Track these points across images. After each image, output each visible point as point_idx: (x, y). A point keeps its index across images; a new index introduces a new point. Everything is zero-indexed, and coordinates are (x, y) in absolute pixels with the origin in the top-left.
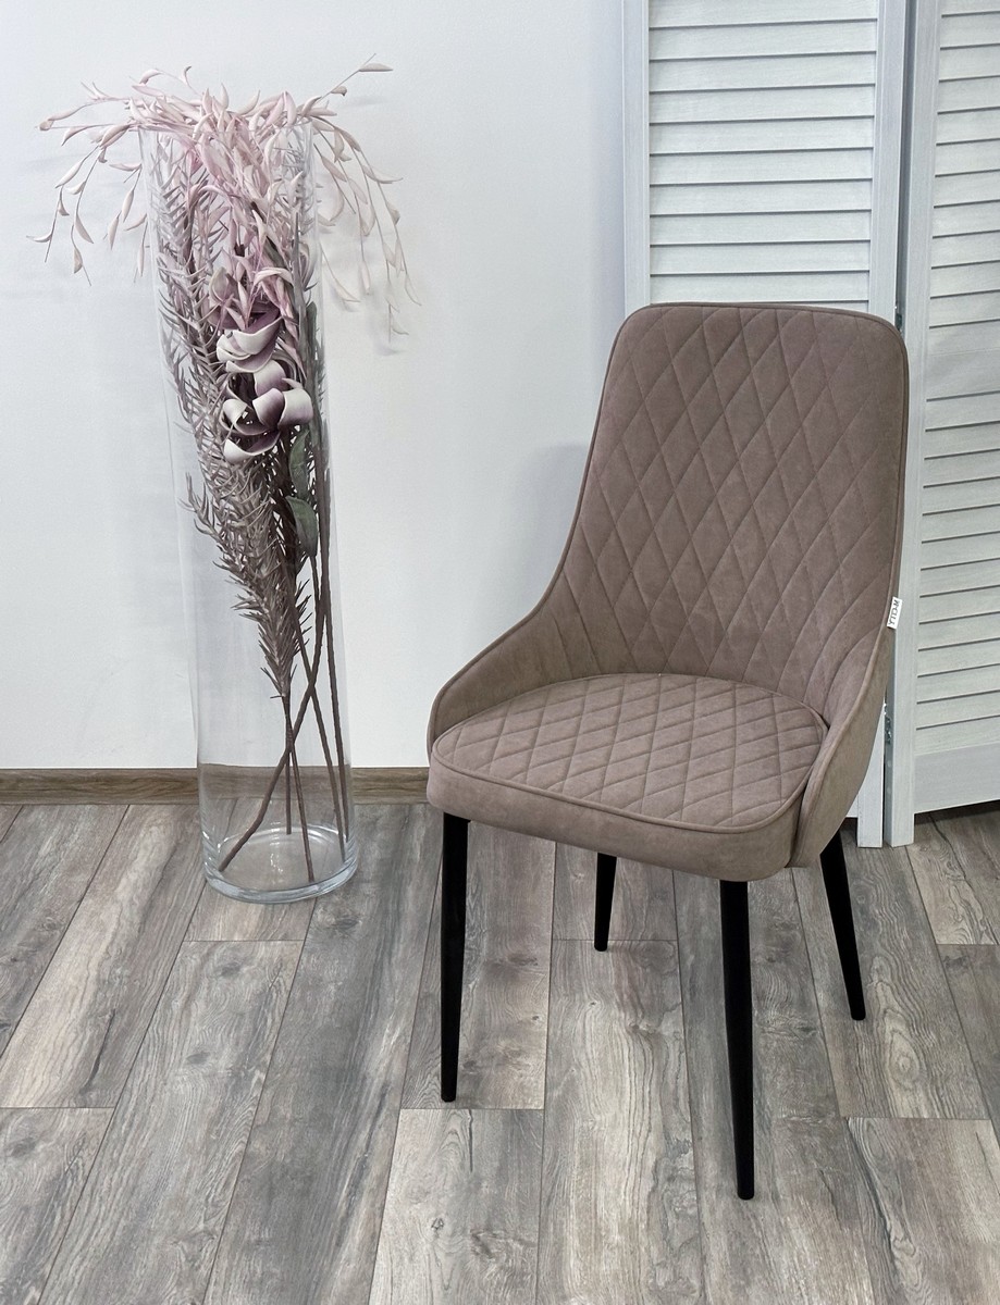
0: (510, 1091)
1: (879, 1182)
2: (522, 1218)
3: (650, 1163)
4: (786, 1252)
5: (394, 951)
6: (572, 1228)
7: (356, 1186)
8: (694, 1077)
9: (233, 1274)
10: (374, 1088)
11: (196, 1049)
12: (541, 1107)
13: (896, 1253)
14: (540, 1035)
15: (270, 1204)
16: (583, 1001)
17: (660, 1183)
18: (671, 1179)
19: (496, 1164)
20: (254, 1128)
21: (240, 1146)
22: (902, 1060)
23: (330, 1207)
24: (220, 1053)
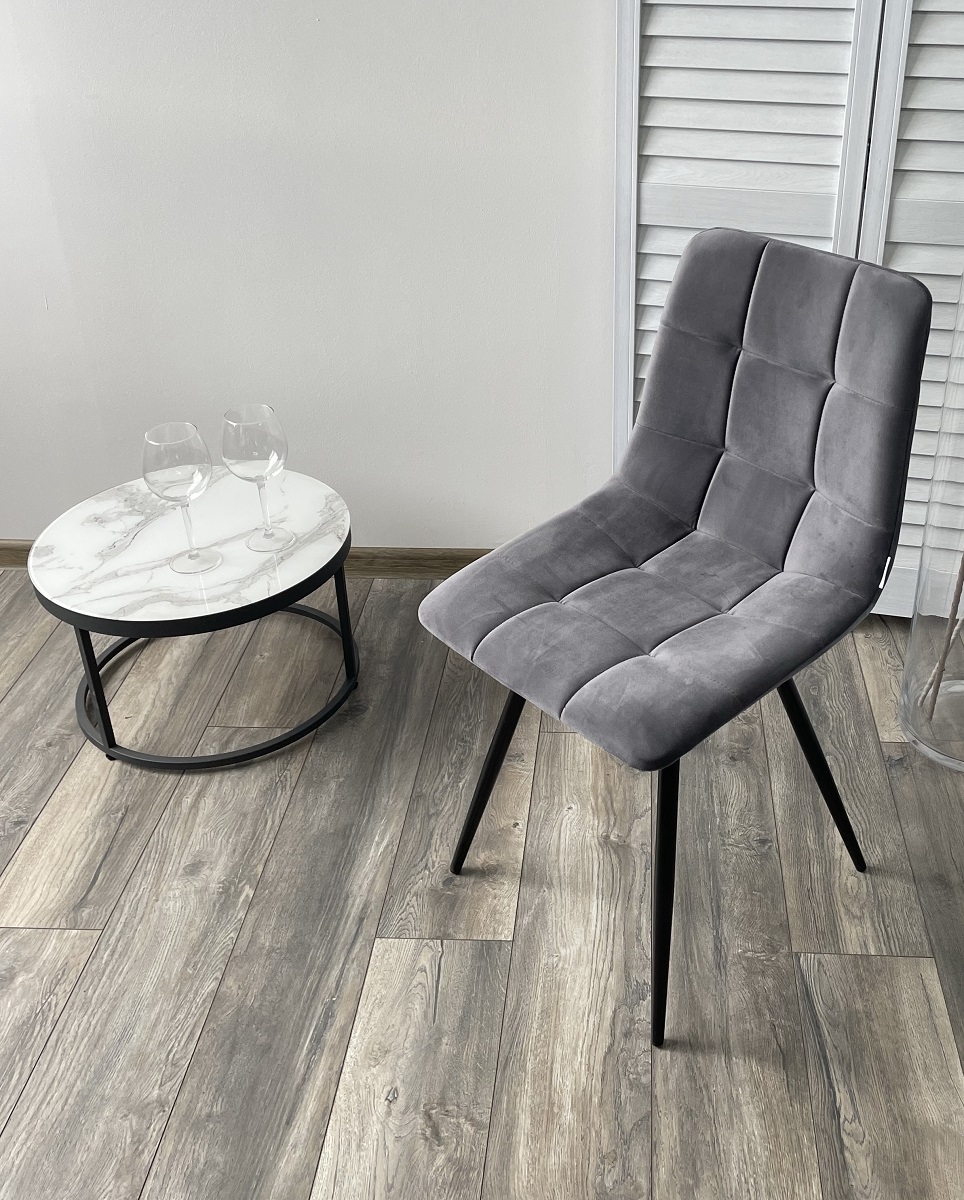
0: (482, 916)
1: (829, 1040)
2: (476, 1089)
3: (609, 1013)
5: (397, 742)
6: (525, 1101)
7: (318, 1040)
9: (175, 1163)
10: (355, 907)
11: (195, 857)
12: (510, 938)
14: (519, 845)
16: (561, 804)
17: (617, 1038)
18: (628, 1035)
19: (460, 1013)
20: (230, 959)
21: (214, 983)
23: (287, 1071)
24: (217, 860)
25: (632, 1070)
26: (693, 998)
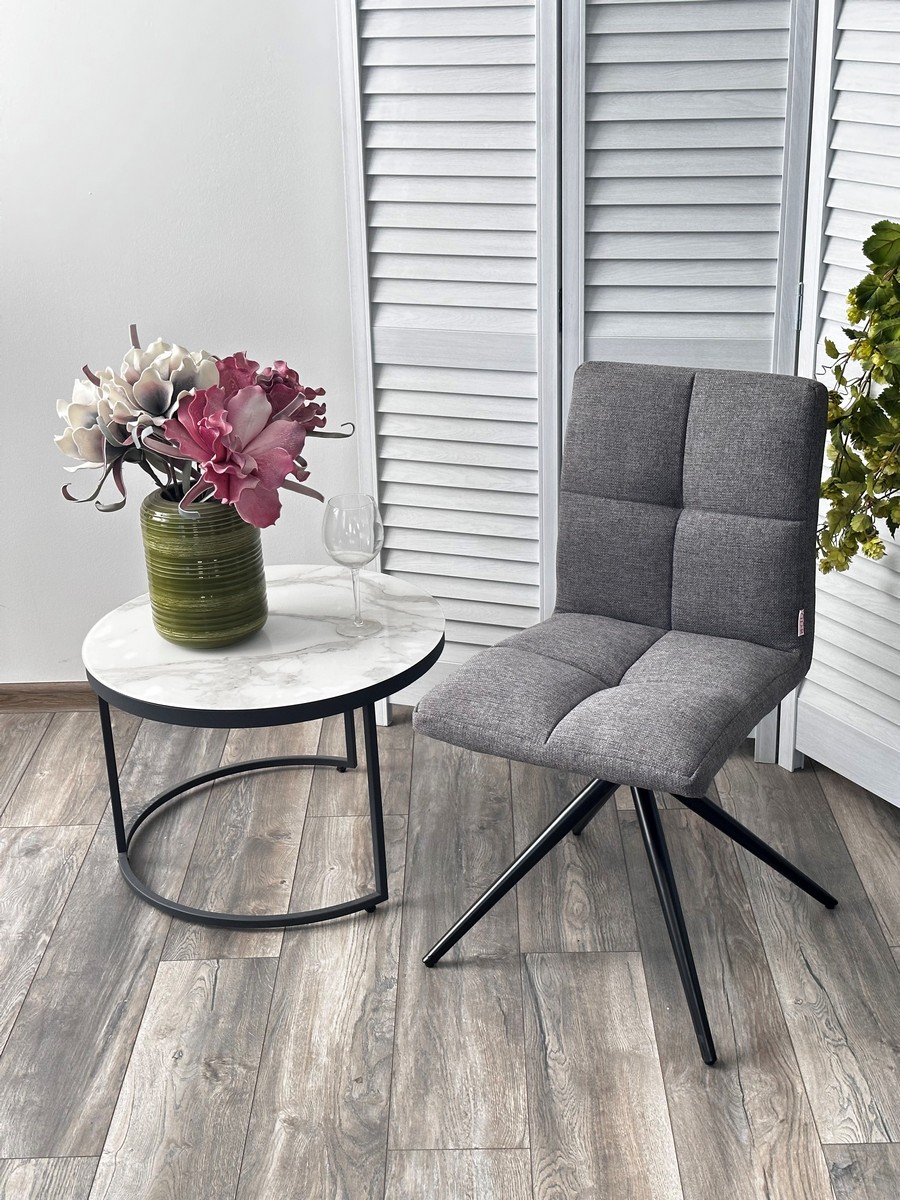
0: (253, 943)
1: (544, 1005)
2: (248, 1047)
3: (361, 998)
4: (461, 1065)
5: (173, 831)
6: (289, 1054)
7: (113, 1027)
8: (406, 926)
10: (141, 943)
12: (277, 956)
13: (550, 1062)
14: (285, 895)
15: (39, 1044)
16: (324, 866)
17: (367, 1013)
18: (375, 1010)
19: (234, 1003)
20: (33, 981)
21: (20, 998)
22: (576, 904)
23: (89, 1045)
24: (14, 921)
25: (378, 1030)
26: (432, 986)
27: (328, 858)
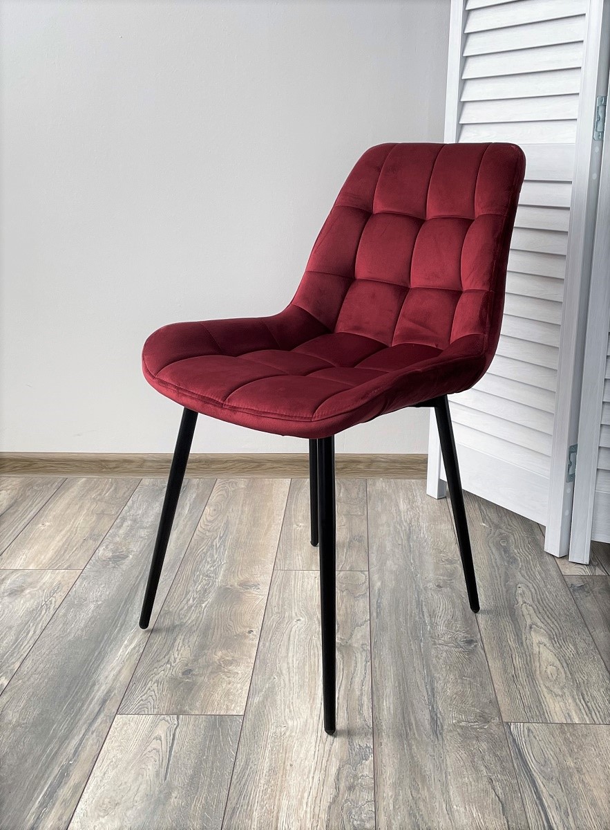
0: (216, 697)
1: (544, 791)
3: (333, 771)
7: (51, 796)
8: (377, 684)
10: (99, 693)
12: (242, 713)
14: (252, 645)
16: (291, 618)
17: (341, 792)
18: (351, 788)
19: (190, 772)
22: (550, 668)
25: (356, 817)
27: (295, 610)
